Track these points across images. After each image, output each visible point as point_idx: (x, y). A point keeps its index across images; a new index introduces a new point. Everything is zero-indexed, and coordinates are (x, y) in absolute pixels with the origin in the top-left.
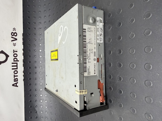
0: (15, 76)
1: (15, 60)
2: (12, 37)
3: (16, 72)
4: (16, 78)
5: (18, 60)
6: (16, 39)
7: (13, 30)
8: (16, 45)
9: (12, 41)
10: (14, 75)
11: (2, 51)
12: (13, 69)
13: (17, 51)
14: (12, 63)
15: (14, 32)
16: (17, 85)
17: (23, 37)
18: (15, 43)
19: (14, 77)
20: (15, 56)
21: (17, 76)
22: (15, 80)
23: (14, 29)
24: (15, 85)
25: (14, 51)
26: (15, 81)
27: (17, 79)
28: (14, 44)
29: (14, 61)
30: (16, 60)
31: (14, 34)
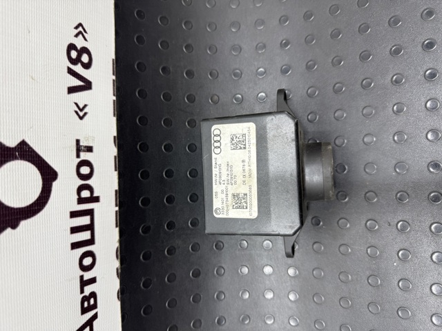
0: (84, 283)
1: (86, 194)
2: (70, 71)
3: (87, 261)
4: (88, 290)
5: (95, 195)
6: (87, 85)
7: (77, 36)
8: (85, 114)
9: (72, 90)
10: (82, 277)
11: (23, 143)
12: (75, 246)
13: (90, 149)
14: (74, 214)
15: (80, 43)
16: (95, 329)
17: (114, 77)
18: (85, 106)
19: (82, 291)
20: (85, 170)
21: (93, 281)
22: (86, 304)
23: (80, 29)
25: (79, 149)
26: (84, 311)
27: (93, 295)
28: (81, 110)
29: (81, 201)
30: (87, 196)
31: (79, 56)
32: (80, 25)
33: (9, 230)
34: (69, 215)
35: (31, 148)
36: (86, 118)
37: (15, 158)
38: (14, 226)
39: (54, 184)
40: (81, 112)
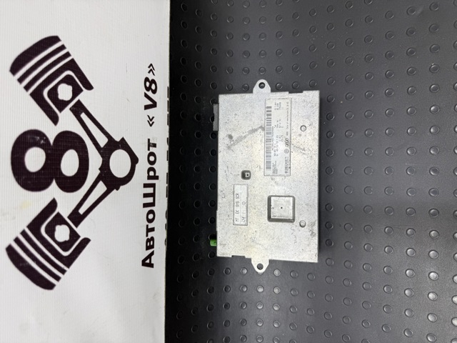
0: (149, 230)
1: (152, 173)
2: (146, 96)
3: (151, 216)
4: (151, 234)
5: (157, 175)
6: (154, 105)
7: (149, 72)
8: (153, 123)
9: (147, 107)
10: (147, 226)
11: (123, 139)
12: (145, 205)
13: (154, 145)
14: (146, 186)
15: (151, 77)
16: (152, 262)
17: (168, 99)
18: (153, 118)
19: (147, 236)
20: (152, 159)
21: (153, 230)
22: (148, 244)
23: (151, 68)
24: (148, 261)
25: (149, 145)
26: (148, 248)
27: (152, 239)
28: (151, 120)
29: (149, 178)
31: (150, 85)
32: (151, 65)
33: (115, 190)
34: (143, 186)
35: (126, 142)
36: (153, 125)
37: (119, 148)
38: (117, 189)
39: (137, 165)
40: (151, 121)
